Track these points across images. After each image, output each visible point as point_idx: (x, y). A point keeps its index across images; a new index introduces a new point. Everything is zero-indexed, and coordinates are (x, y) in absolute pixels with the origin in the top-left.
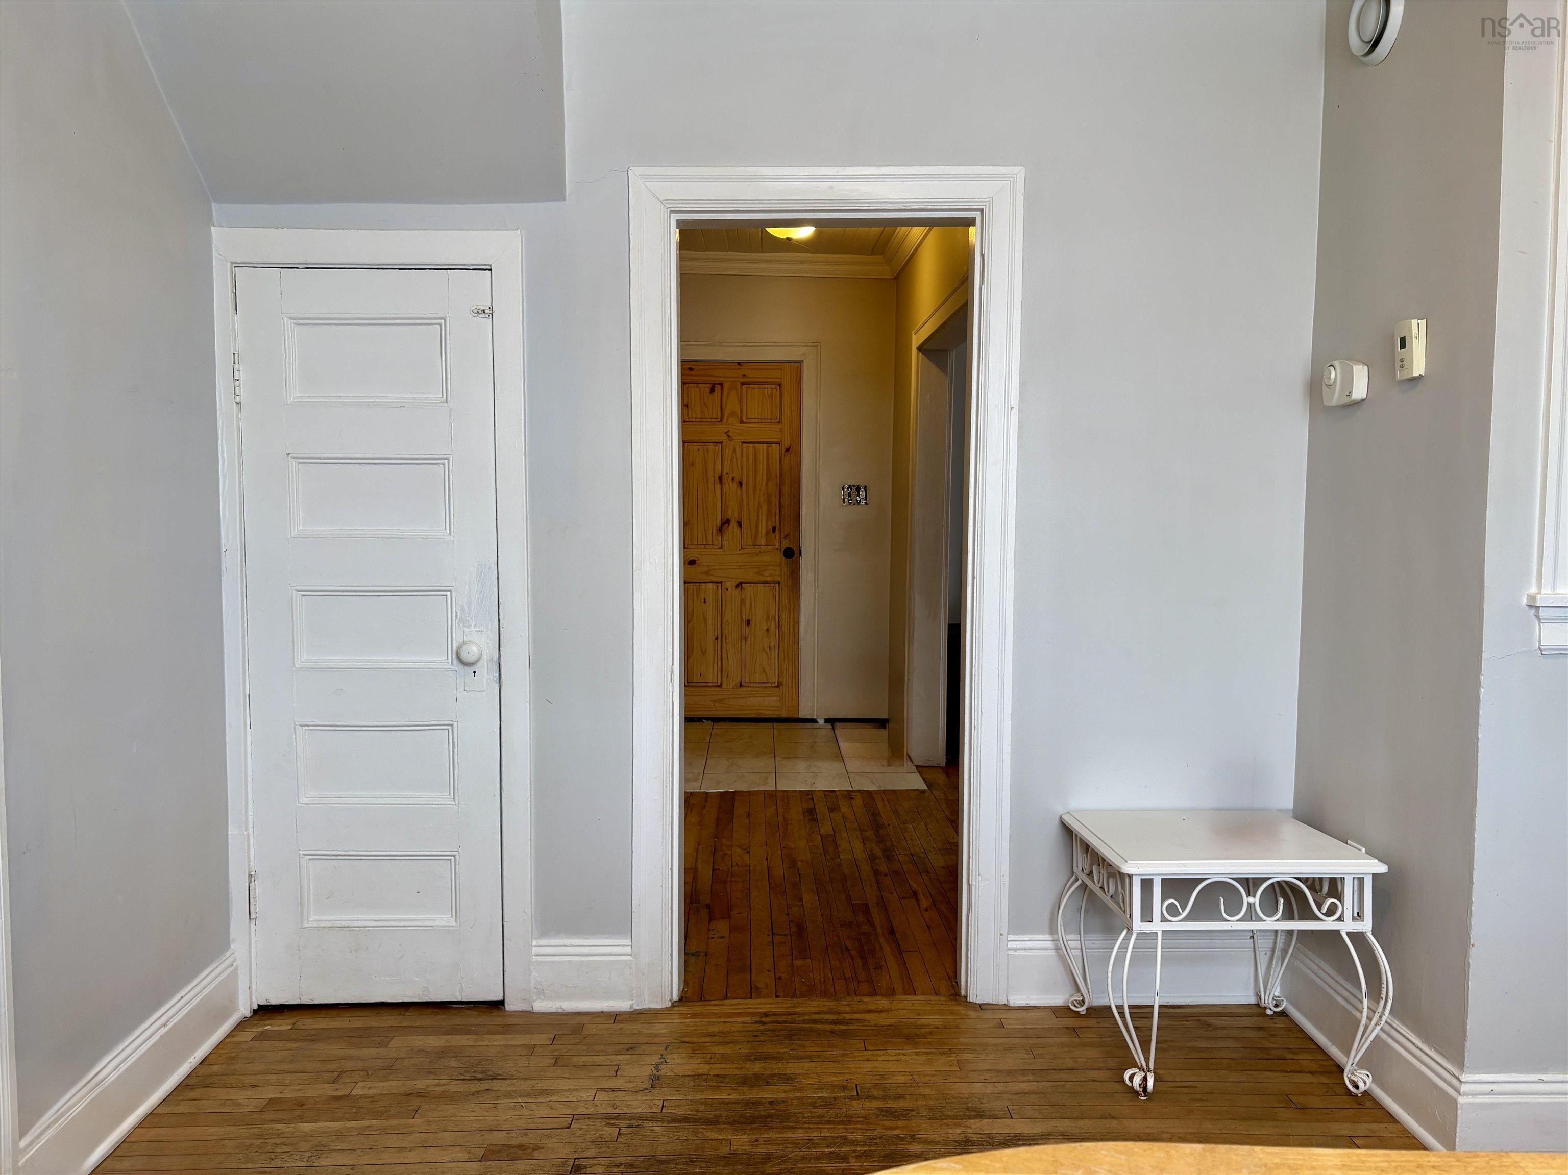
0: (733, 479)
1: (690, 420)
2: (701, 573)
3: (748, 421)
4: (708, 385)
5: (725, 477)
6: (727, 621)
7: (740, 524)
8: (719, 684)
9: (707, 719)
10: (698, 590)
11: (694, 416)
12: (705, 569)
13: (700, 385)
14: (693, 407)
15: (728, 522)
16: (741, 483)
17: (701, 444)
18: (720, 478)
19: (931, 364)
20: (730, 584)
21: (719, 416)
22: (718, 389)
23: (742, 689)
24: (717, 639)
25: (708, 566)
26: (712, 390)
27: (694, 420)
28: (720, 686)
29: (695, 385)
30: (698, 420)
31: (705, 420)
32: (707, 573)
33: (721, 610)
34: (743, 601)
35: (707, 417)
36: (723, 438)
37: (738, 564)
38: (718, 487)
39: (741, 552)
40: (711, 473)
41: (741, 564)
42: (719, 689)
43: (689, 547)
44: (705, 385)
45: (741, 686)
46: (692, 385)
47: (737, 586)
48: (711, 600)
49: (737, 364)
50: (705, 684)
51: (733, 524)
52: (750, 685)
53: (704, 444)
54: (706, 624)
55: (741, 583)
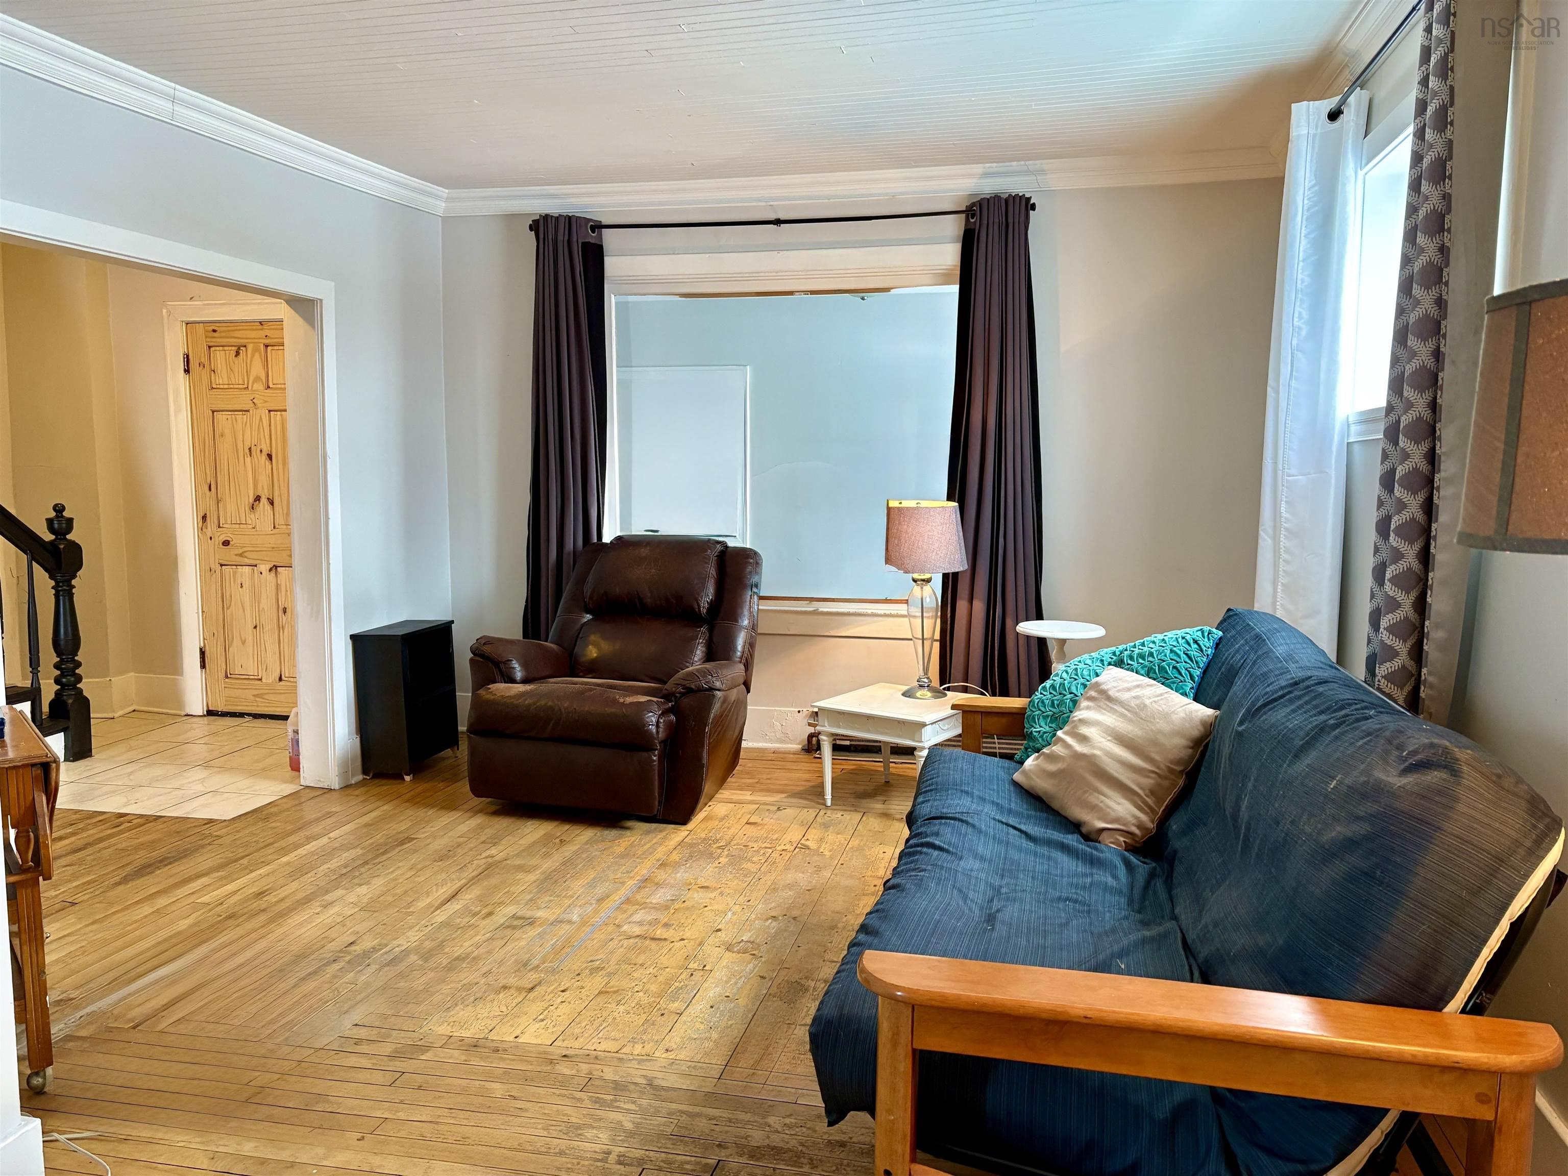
0: (261, 451)
1: (218, 386)
2: (236, 555)
3: (274, 386)
4: (233, 348)
5: (253, 448)
6: (263, 609)
7: (272, 503)
8: (260, 677)
9: (249, 715)
10: (235, 573)
11: (221, 382)
12: (241, 551)
13: (226, 348)
14: (219, 372)
15: (258, 499)
16: (270, 457)
17: (230, 413)
18: (250, 449)
19: (297, 315)
20: (264, 568)
21: (246, 382)
22: (242, 351)
23: (281, 683)
24: (255, 627)
25: (242, 547)
26: (237, 354)
27: (222, 386)
28: (260, 680)
29: (221, 348)
30: (226, 386)
31: (232, 386)
32: (241, 555)
33: (256, 596)
34: (278, 587)
35: (233, 382)
36: (249, 406)
37: (270, 546)
38: (248, 459)
39: (272, 532)
40: (240, 445)
41: (273, 546)
42: (259, 682)
43: (224, 526)
44: (230, 348)
45: (280, 679)
46: (217, 348)
47: (270, 570)
48: (247, 583)
49: (258, 324)
50: (247, 677)
51: (264, 500)
52: (290, 679)
53: (233, 413)
54: (244, 611)
55: (276, 567)
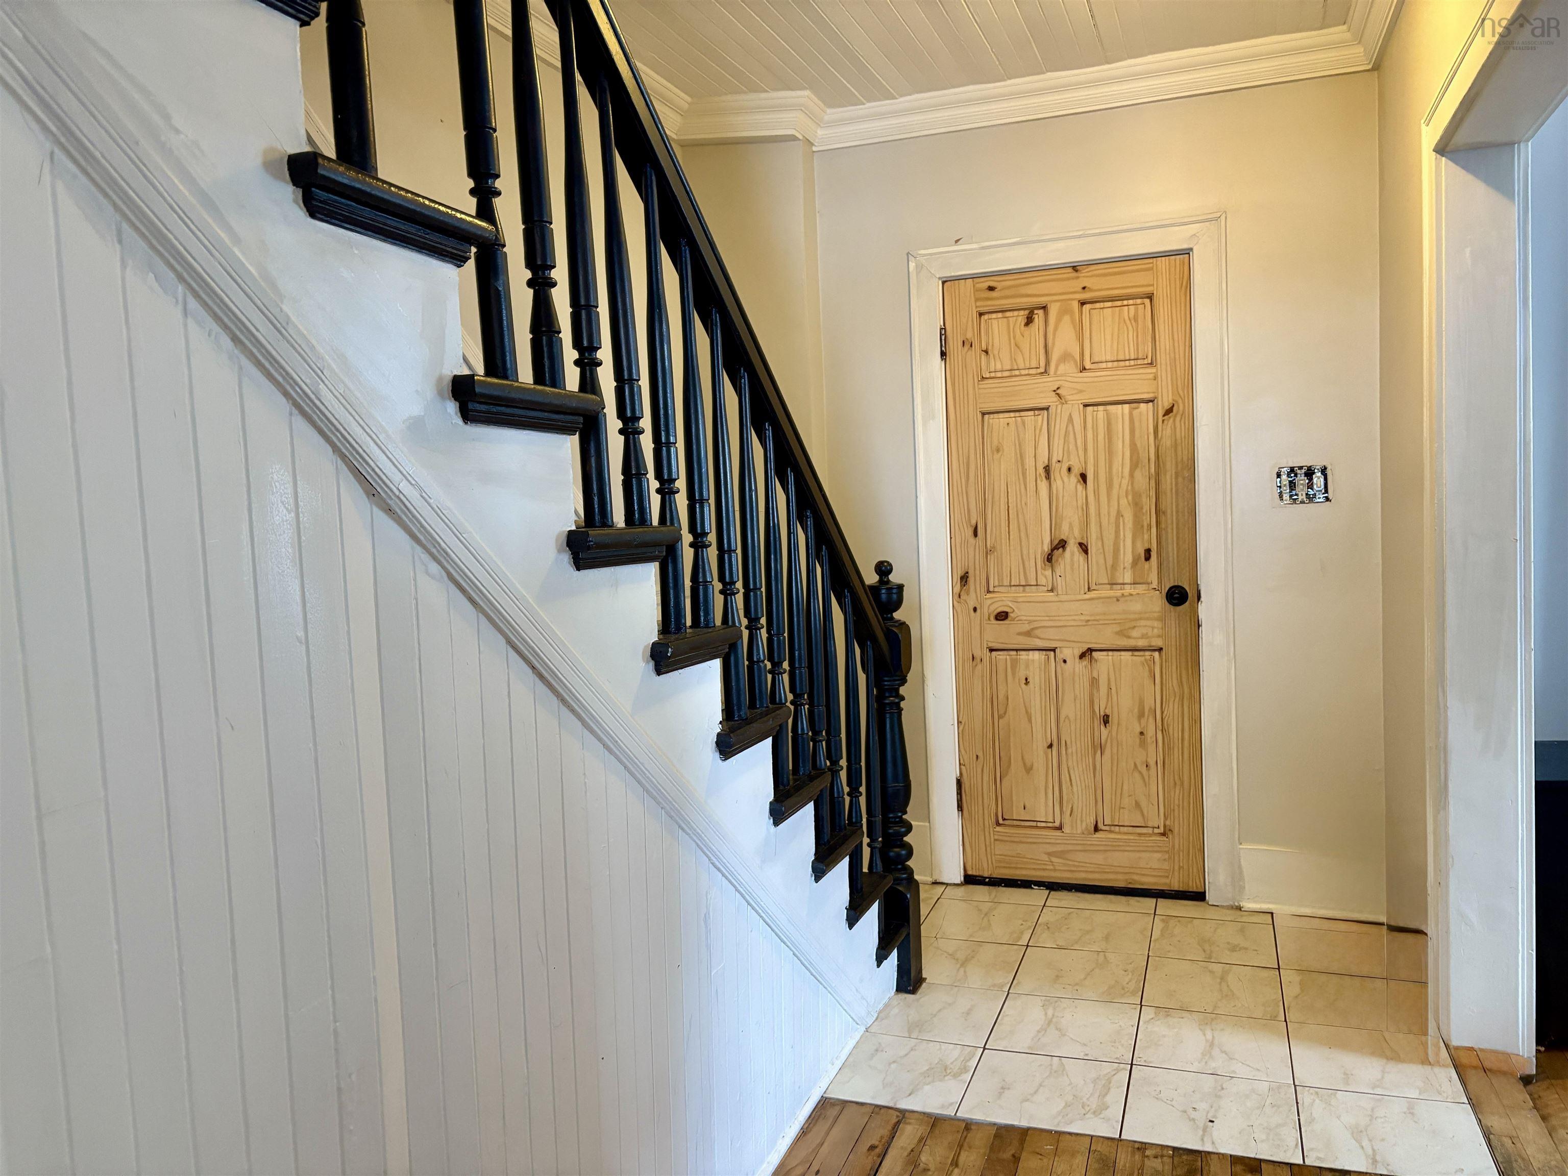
0: (1069, 469)
1: (993, 375)
2: (1019, 634)
3: (1093, 366)
4: (1022, 313)
5: (1054, 466)
6: (1067, 717)
7: (1084, 547)
8: (1057, 824)
9: (1040, 884)
10: (1015, 663)
11: (999, 367)
12: (1027, 627)
13: (1008, 314)
14: (996, 352)
15: (1062, 544)
16: (1083, 477)
17: (1012, 414)
18: (1047, 469)
20: (1070, 652)
21: (1043, 364)
22: (1039, 315)
23: (1098, 835)
24: (1050, 746)
25: (1030, 622)
26: (1029, 321)
27: (999, 375)
28: (1060, 828)
29: (1000, 315)
30: (1006, 374)
31: (1017, 373)
32: (1028, 634)
33: (1055, 695)
34: (1094, 682)
35: (1022, 366)
36: (1049, 399)
37: (1083, 618)
38: (1043, 485)
39: (1087, 596)
40: (1029, 462)
41: (1088, 618)
42: (1058, 833)
43: (996, 590)
44: (1016, 313)
45: (1096, 829)
46: (994, 316)
47: (1082, 656)
48: (1037, 679)
49: (1070, 270)
50: (1034, 824)
51: (1072, 548)
52: (1113, 828)
53: (1017, 414)
54: (1030, 721)
55: (1090, 650)
